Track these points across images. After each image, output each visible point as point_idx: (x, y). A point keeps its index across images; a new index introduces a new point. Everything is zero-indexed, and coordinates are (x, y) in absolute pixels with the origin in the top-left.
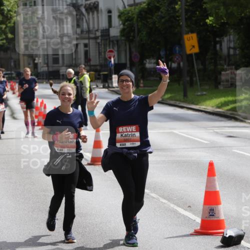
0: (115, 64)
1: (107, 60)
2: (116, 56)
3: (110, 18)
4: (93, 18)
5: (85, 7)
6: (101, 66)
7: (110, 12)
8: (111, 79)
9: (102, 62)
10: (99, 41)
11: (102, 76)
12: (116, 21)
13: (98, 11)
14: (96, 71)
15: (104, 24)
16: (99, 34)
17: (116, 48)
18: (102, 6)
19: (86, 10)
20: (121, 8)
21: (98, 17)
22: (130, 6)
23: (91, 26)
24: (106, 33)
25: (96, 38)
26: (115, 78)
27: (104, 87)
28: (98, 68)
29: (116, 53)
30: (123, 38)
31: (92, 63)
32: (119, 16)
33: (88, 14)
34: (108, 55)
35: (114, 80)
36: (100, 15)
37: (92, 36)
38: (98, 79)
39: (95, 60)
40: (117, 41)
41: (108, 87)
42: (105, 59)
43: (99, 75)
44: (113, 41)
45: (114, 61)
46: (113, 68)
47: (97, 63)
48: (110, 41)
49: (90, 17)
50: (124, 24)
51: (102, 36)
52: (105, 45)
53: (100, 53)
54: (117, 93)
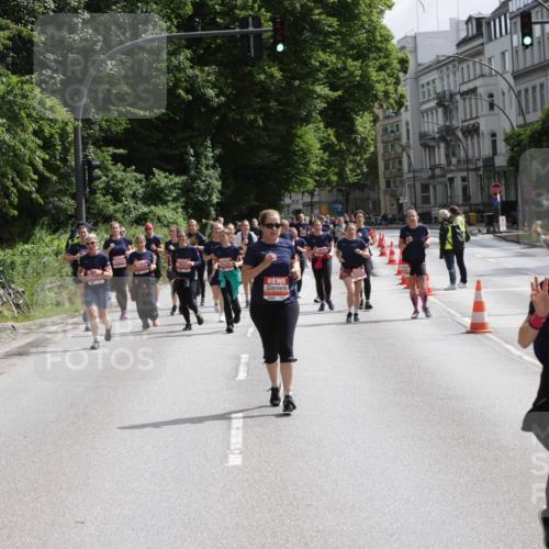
0: (502, 201)
1: (492, 197)
2: (503, 193)
3: (494, 143)
4: (473, 144)
5: (462, 130)
6: (484, 204)
7: (494, 135)
8: (498, 221)
9: (486, 200)
10: (481, 172)
11: (486, 218)
12: (502, 147)
13: (478, 135)
14: (478, 212)
15: (486, 151)
16: (480, 164)
17: (503, 182)
18: (483, 128)
19: (463, 134)
20: (508, 130)
21: (479, 142)
22: (519, 126)
23: (470, 154)
24: (489, 162)
25: (477, 169)
26: (502, 220)
27: (488, 232)
28: (481, 208)
29: (503, 189)
30: (511, 168)
31: (472, 201)
32: (506, 140)
33: (466, 137)
34: (492, 190)
35: (501, 222)
36: (481, 139)
37: (471, 166)
38: (482, 222)
39: (476, 198)
40: (505, 172)
41: (494, 232)
42: (490, 196)
43: (482, 217)
44: (498, 173)
45: (501, 198)
46: (499, 207)
47: (479, 201)
48: (495, 173)
49: (469, 142)
50: (512, 150)
51: (484, 166)
52: (489, 178)
53: (482, 188)
54: (505, 239)
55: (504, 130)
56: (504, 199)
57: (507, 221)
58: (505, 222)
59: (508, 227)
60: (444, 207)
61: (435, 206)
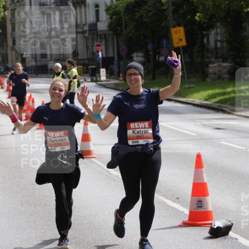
0: (102, 57)
1: (95, 54)
2: (104, 51)
3: (97, 12)
4: (81, 13)
6: (89, 59)
7: (97, 6)
8: (99, 73)
9: (90, 56)
10: (87, 35)
11: (90, 70)
12: (103, 16)
13: (85, 5)
14: (83, 65)
15: (91, 18)
16: (86, 28)
17: (104, 43)
18: (88, 1)
19: (74, 5)
21: (85, 11)
23: (79, 21)
24: (93, 27)
25: (83, 32)
26: (103, 71)
27: (92, 81)
28: (86, 62)
29: (103, 47)
30: (111, 32)
31: (80, 57)
32: (107, 10)
33: (76, 8)
34: (95, 49)
35: (101, 74)
36: (87, 10)
37: (80, 30)
38: (86, 73)
39: (83, 55)
40: (105, 35)
41: (96, 81)
42: (93, 53)
43: (87, 69)
44: (100, 36)
45: (102, 54)
46: (101, 62)
47: (85, 57)
48: (97, 35)
49: (78, 11)
50: (111, 18)
51: (89, 30)
52: (93, 40)
53: (87, 47)
54: (104, 86)
55: (106, 3)
56: (104, 56)
57: (107, 72)
58: (105, 73)
59: (107, 77)
60: (58, 61)
61: (51, 60)
